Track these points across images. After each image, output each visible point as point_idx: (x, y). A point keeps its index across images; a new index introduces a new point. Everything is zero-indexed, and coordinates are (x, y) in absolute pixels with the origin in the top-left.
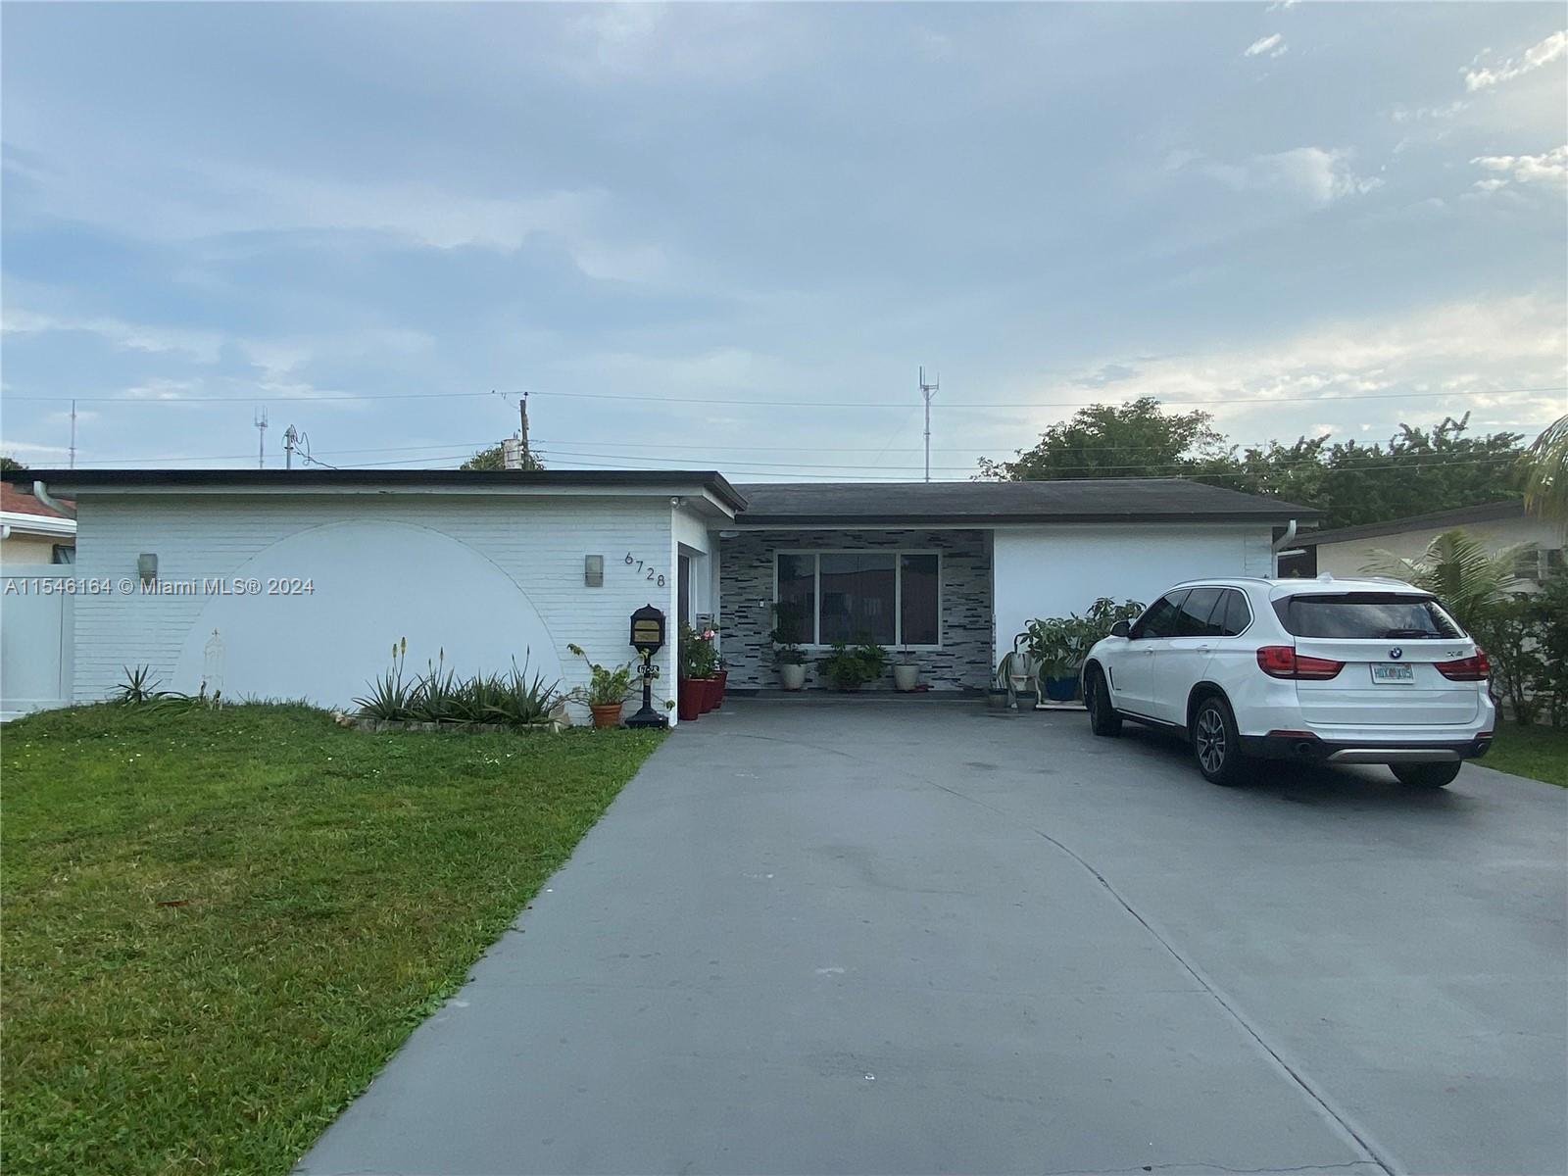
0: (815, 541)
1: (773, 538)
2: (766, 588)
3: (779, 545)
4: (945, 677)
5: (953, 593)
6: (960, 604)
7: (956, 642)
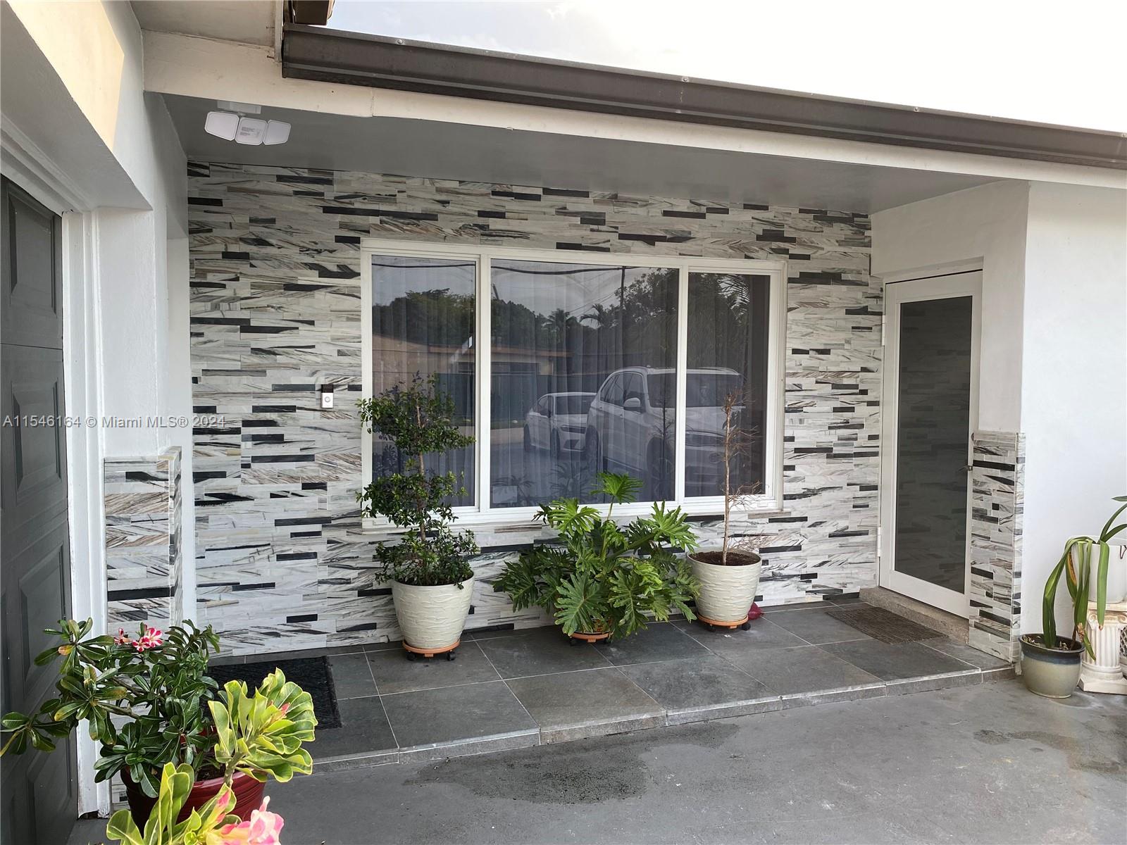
0: (481, 221)
1: (358, 204)
2: (340, 353)
3: (381, 227)
6: (821, 397)
7: (812, 487)
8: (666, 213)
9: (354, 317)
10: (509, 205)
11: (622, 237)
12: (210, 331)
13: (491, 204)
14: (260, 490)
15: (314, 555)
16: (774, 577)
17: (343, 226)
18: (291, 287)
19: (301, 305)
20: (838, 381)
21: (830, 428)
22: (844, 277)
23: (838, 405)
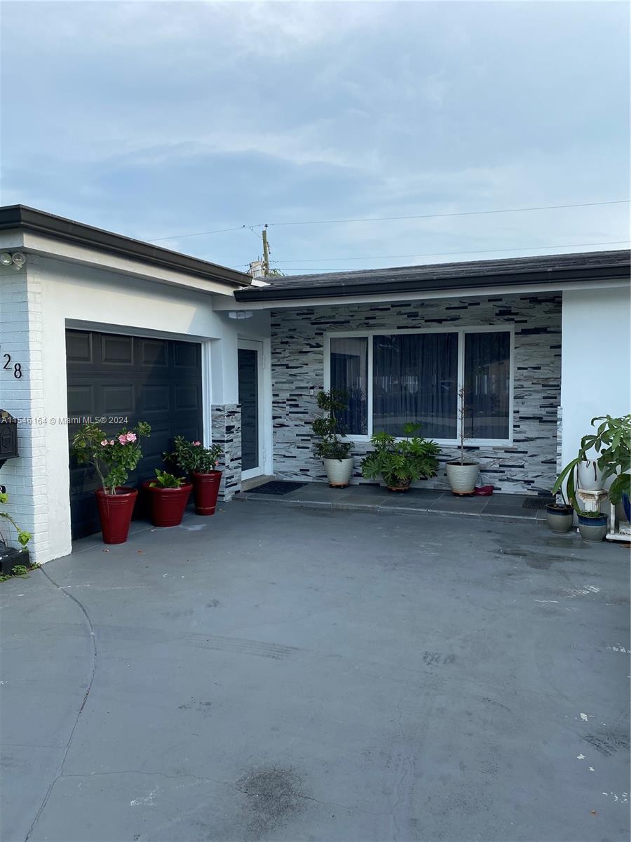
0: (366, 321)
1: (322, 320)
2: (316, 375)
3: (329, 328)
4: (515, 478)
5: (527, 378)
6: (535, 391)
7: (530, 436)
8: (447, 309)
9: (321, 362)
10: (378, 313)
11: (426, 321)
12: (277, 369)
13: (370, 314)
14: (291, 423)
15: (308, 448)
16: (508, 480)
17: (317, 329)
18: (301, 352)
19: (304, 358)
20: (546, 383)
21: (541, 407)
22: (548, 329)
23: (545, 395)
